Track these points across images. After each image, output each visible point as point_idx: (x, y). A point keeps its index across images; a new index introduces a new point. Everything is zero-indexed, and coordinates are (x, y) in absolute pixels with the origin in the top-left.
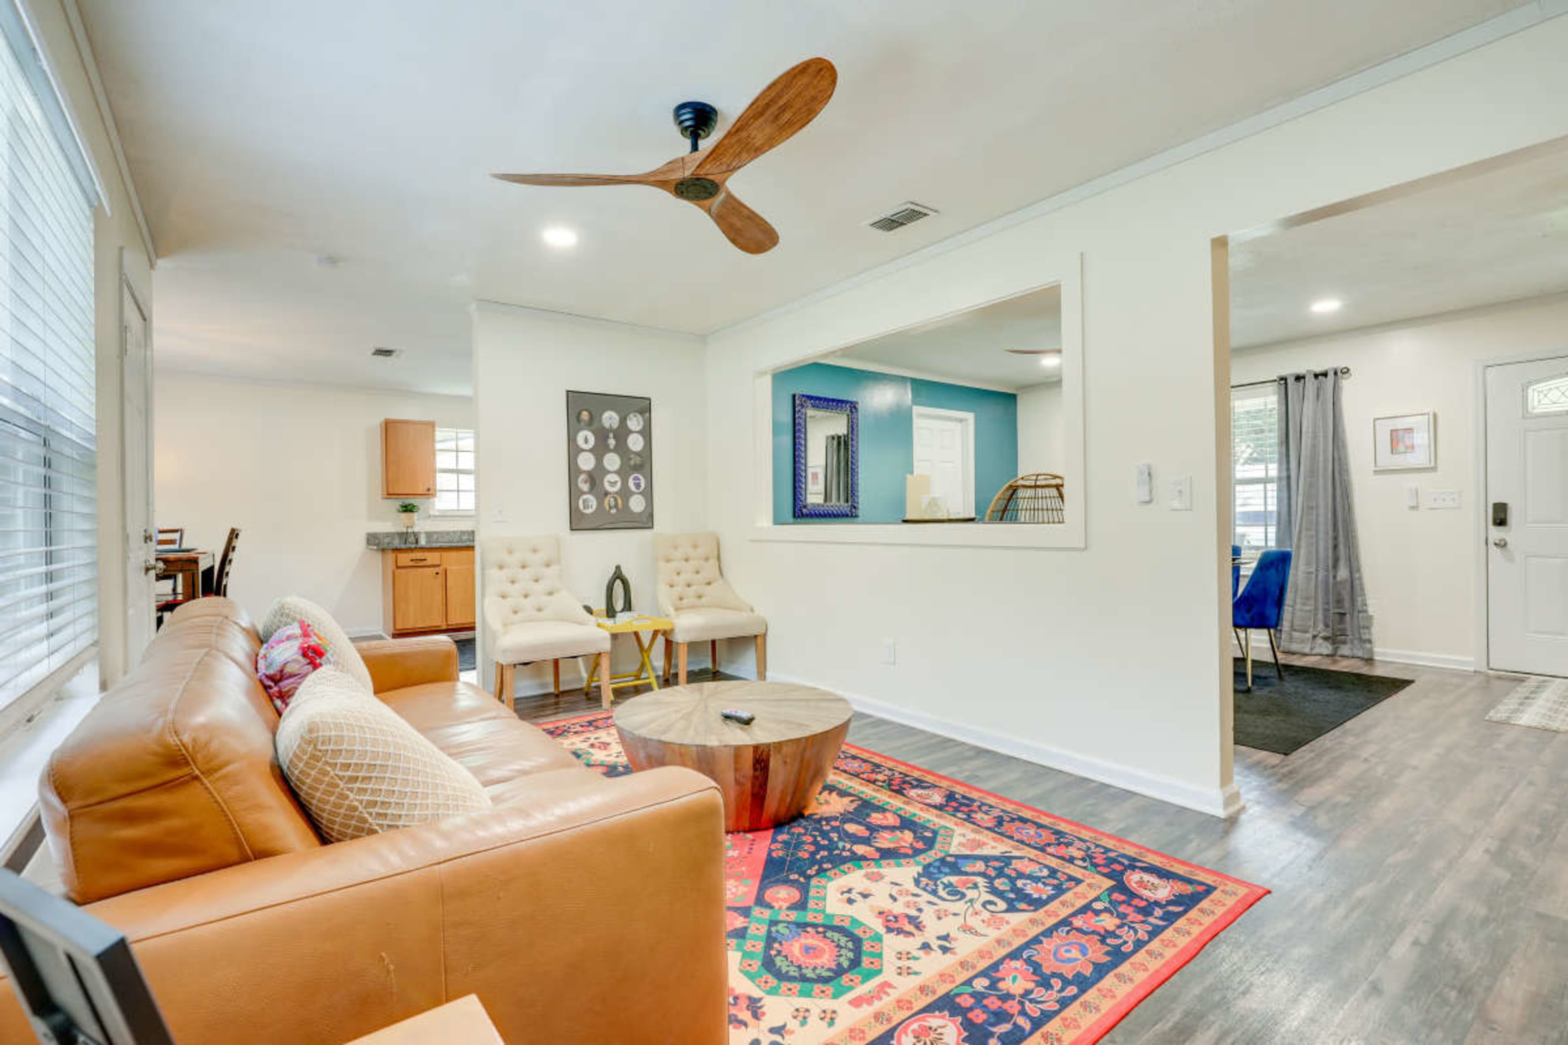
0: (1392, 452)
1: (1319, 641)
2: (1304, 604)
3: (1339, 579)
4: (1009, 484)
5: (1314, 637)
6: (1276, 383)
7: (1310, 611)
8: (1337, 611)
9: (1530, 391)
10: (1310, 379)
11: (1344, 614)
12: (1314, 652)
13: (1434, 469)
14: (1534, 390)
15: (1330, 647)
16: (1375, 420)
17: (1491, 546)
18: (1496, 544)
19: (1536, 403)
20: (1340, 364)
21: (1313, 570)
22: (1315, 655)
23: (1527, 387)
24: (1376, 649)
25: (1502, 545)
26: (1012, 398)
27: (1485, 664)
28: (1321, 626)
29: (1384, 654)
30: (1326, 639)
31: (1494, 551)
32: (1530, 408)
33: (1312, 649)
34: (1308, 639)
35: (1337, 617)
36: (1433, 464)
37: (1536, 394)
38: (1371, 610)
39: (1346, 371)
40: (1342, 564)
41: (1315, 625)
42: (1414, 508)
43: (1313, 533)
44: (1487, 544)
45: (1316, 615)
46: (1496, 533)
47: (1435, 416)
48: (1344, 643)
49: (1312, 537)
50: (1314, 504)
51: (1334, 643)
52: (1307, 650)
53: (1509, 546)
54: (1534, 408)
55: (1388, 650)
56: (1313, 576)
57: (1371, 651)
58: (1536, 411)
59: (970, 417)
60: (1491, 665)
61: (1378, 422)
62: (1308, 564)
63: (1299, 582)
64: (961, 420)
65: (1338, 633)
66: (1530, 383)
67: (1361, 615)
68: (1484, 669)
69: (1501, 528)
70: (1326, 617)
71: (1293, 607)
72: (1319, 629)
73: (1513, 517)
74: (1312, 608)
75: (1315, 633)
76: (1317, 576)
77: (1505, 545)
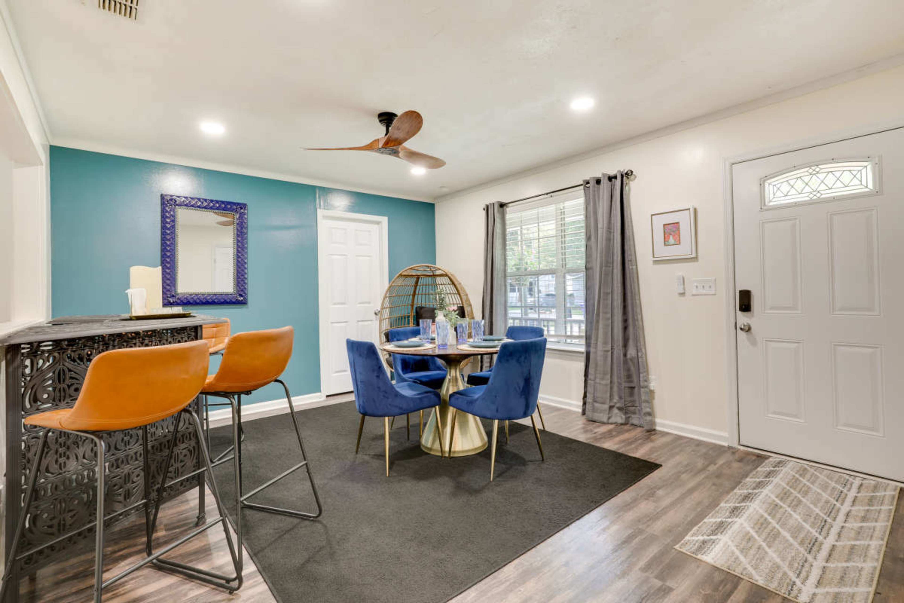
0: (665, 245)
1: (615, 411)
2: (603, 379)
3: (629, 356)
4: (399, 273)
5: (611, 407)
6: (582, 187)
7: (606, 385)
8: (627, 385)
9: (767, 185)
10: (605, 182)
11: (634, 388)
12: (610, 421)
13: (695, 259)
14: (769, 184)
15: (624, 417)
16: (652, 215)
17: (739, 330)
18: (741, 329)
19: (772, 196)
20: (625, 169)
21: (609, 348)
22: (611, 424)
23: (764, 181)
24: (658, 420)
25: (748, 329)
26: (431, 206)
27: (736, 441)
28: (616, 398)
29: (663, 425)
30: (620, 409)
31: (742, 335)
32: (767, 200)
33: (609, 418)
34: (606, 410)
35: (627, 390)
36: (694, 255)
37: (771, 186)
38: (653, 385)
39: (628, 174)
40: (631, 343)
41: (611, 399)
42: (682, 294)
43: (609, 315)
44: (736, 328)
45: (611, 388)
46: (743, 319)
47: (695, 211)
48: (634, 413)
49: (609, 319)
50: (609, 291)
51: (626, 413)
52: (605, 420)
53: (753, 330)
54: (770, 201)
55: (667, 422)
56: (610, 353)
57: (653, 423)
58: (771, 204)
59: (384, 220)
60: (741, 443)
61: (653, 217)
62: (605, 343)
63: (599, 358)
64: (378, 223)
65: (629, 405)
66: (767, 178)
67: (642, 390)
68: (735, 445)
69: (745, 314)
70: (619, 389)
71: (594, 380)
72: (615, 401)
73: (756, 303)
74: (609, 381)
75: (612, 404)
76: (612, 353)
77: (749, 329)
